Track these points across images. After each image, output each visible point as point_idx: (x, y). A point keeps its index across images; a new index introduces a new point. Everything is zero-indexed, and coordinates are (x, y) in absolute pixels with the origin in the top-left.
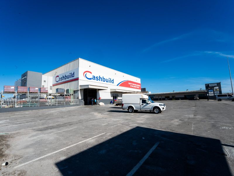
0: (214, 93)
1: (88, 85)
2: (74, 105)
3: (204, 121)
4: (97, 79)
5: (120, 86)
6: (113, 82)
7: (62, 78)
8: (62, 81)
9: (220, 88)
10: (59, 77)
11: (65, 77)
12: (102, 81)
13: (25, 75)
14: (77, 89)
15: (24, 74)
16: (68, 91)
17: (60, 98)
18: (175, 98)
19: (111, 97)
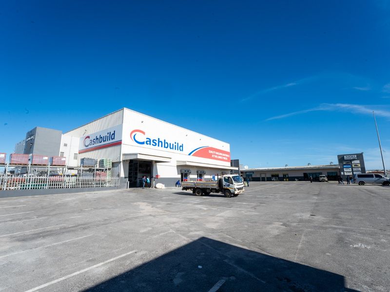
0: (353, 171)
1: (136, 154)
2: (110, 188)
3: (326, 228)
4: (154, 144)
5: (194, 155)
6: (181, 149)
7: (95, 141)
8: (95, 145)
9: (362, 163)
10: (91, 139)
11: (100, 139)
12: (162, 146)
13: (32, 134)
14: (118, 161)
15: (31, 132)
16: (102, 162)
17: (86, 175)
18: (288, 178)
19: (178, 174)
